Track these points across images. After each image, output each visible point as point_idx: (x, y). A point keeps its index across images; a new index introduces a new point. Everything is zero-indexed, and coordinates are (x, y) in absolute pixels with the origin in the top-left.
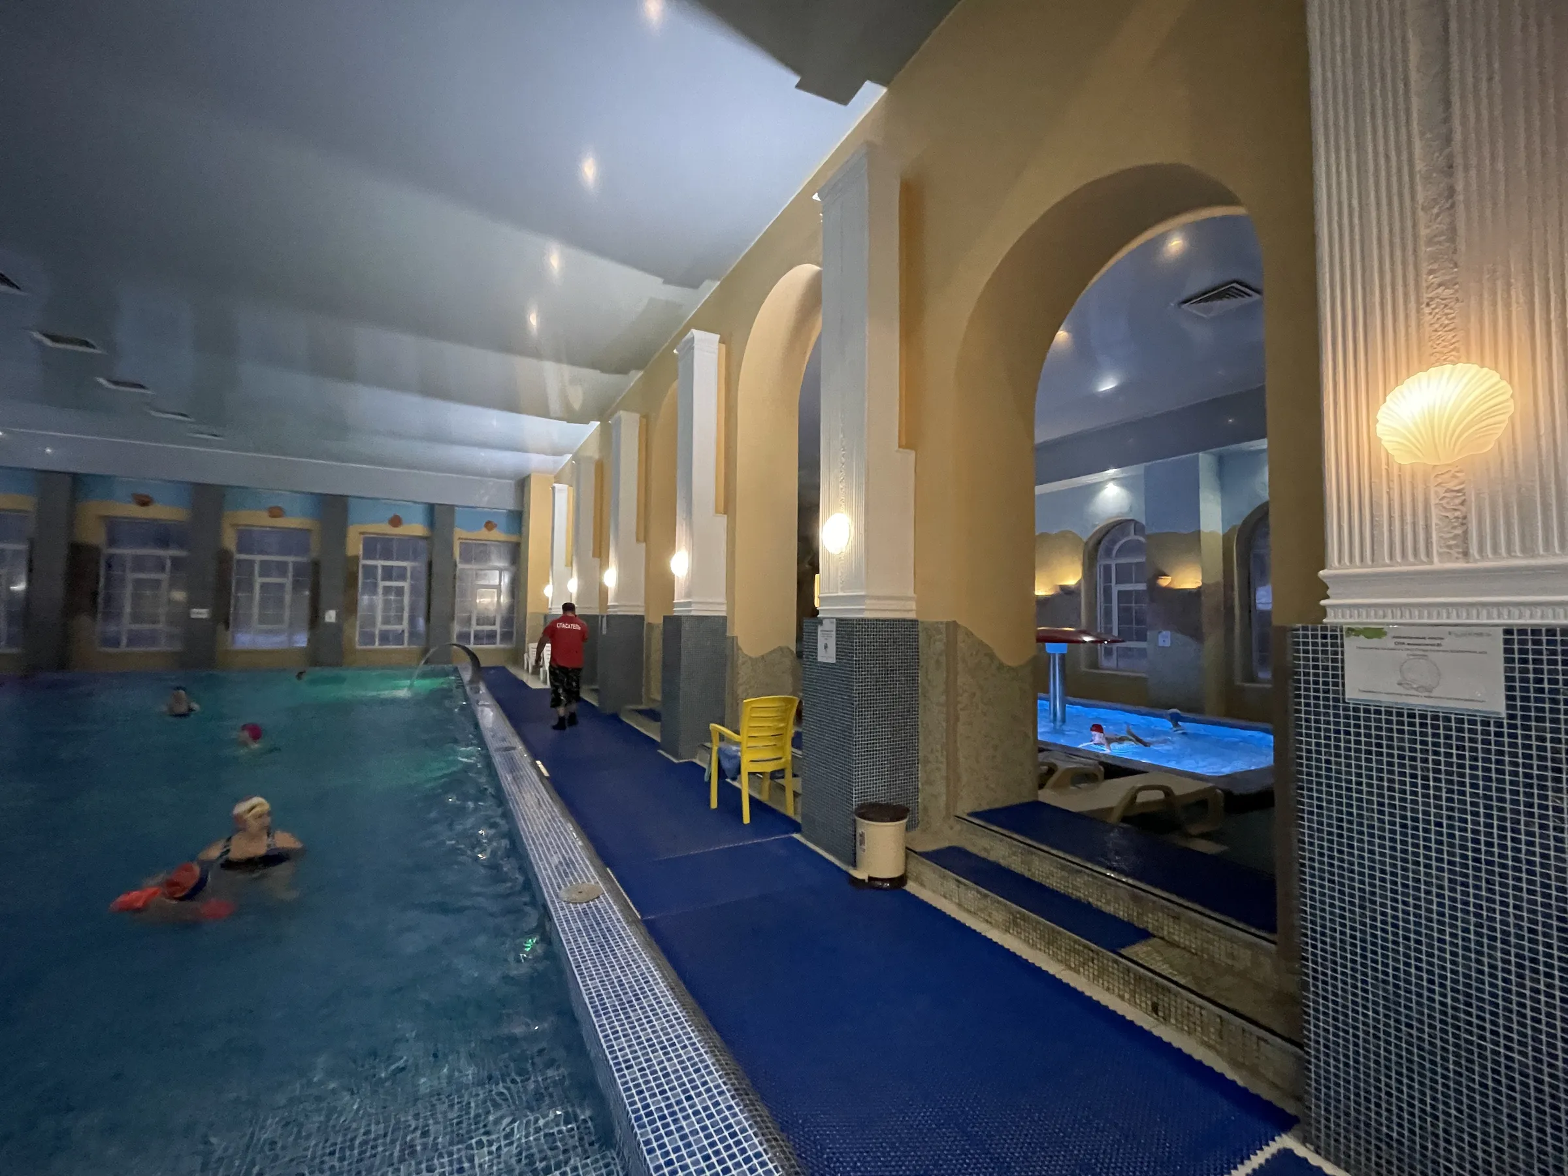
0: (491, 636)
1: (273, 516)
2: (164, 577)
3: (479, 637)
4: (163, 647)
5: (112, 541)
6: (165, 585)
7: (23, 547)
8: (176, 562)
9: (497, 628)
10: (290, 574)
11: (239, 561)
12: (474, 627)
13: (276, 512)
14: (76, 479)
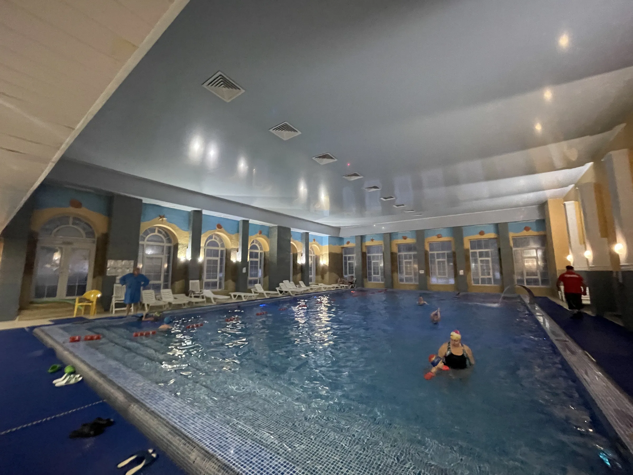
0: (536, 282)
1: (439, 237)
2: (412, 260)
3: (529, 282)
4: (413, 283)
5: (399, 251)
6: (412, 263)
7: (382, 254)
8: (414, 256)
9: (539, 277)
10: (446, 257)
11: (431, 254)
12: (526, 277)
13: (439, 236)
14: (390, 234)
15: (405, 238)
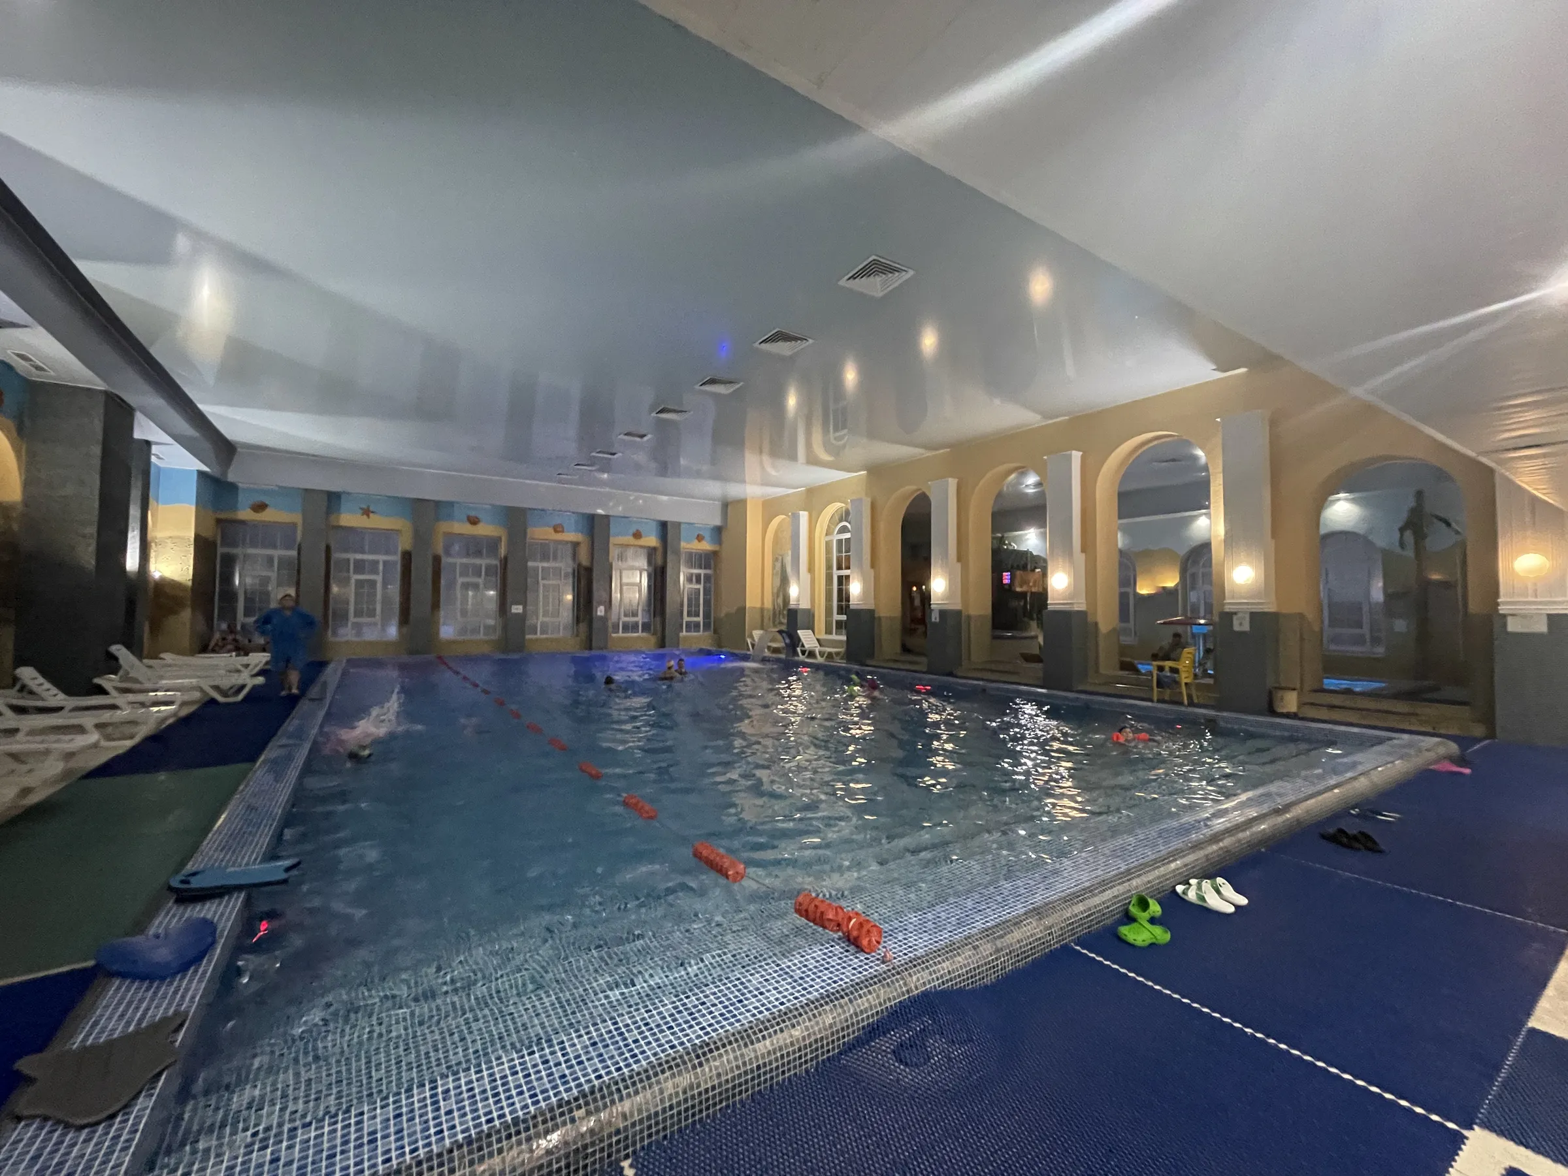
4: (485, 636)
15: (474, 521)
